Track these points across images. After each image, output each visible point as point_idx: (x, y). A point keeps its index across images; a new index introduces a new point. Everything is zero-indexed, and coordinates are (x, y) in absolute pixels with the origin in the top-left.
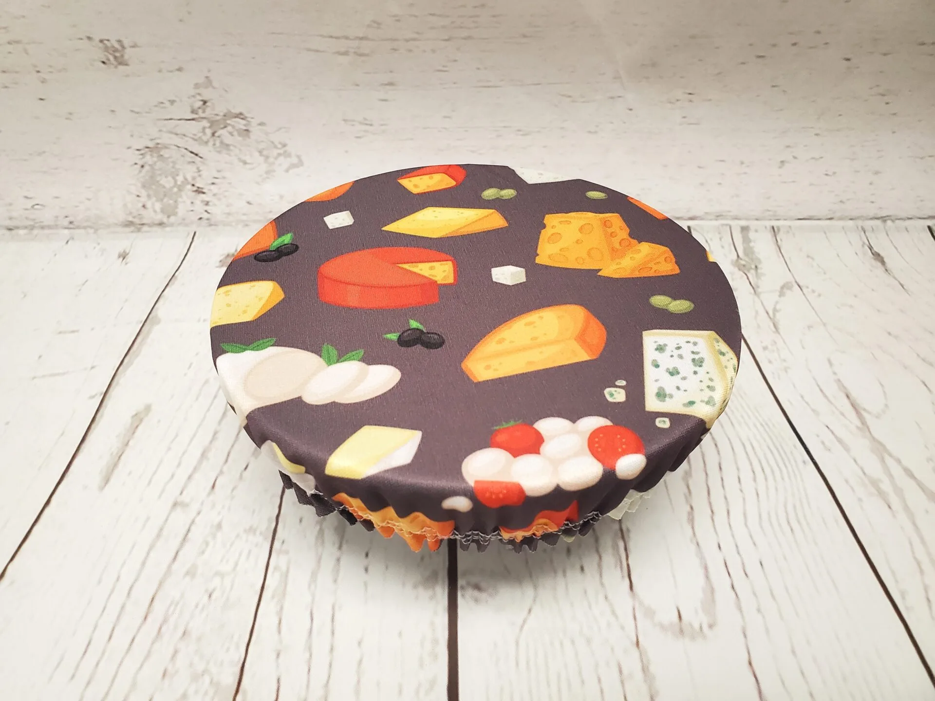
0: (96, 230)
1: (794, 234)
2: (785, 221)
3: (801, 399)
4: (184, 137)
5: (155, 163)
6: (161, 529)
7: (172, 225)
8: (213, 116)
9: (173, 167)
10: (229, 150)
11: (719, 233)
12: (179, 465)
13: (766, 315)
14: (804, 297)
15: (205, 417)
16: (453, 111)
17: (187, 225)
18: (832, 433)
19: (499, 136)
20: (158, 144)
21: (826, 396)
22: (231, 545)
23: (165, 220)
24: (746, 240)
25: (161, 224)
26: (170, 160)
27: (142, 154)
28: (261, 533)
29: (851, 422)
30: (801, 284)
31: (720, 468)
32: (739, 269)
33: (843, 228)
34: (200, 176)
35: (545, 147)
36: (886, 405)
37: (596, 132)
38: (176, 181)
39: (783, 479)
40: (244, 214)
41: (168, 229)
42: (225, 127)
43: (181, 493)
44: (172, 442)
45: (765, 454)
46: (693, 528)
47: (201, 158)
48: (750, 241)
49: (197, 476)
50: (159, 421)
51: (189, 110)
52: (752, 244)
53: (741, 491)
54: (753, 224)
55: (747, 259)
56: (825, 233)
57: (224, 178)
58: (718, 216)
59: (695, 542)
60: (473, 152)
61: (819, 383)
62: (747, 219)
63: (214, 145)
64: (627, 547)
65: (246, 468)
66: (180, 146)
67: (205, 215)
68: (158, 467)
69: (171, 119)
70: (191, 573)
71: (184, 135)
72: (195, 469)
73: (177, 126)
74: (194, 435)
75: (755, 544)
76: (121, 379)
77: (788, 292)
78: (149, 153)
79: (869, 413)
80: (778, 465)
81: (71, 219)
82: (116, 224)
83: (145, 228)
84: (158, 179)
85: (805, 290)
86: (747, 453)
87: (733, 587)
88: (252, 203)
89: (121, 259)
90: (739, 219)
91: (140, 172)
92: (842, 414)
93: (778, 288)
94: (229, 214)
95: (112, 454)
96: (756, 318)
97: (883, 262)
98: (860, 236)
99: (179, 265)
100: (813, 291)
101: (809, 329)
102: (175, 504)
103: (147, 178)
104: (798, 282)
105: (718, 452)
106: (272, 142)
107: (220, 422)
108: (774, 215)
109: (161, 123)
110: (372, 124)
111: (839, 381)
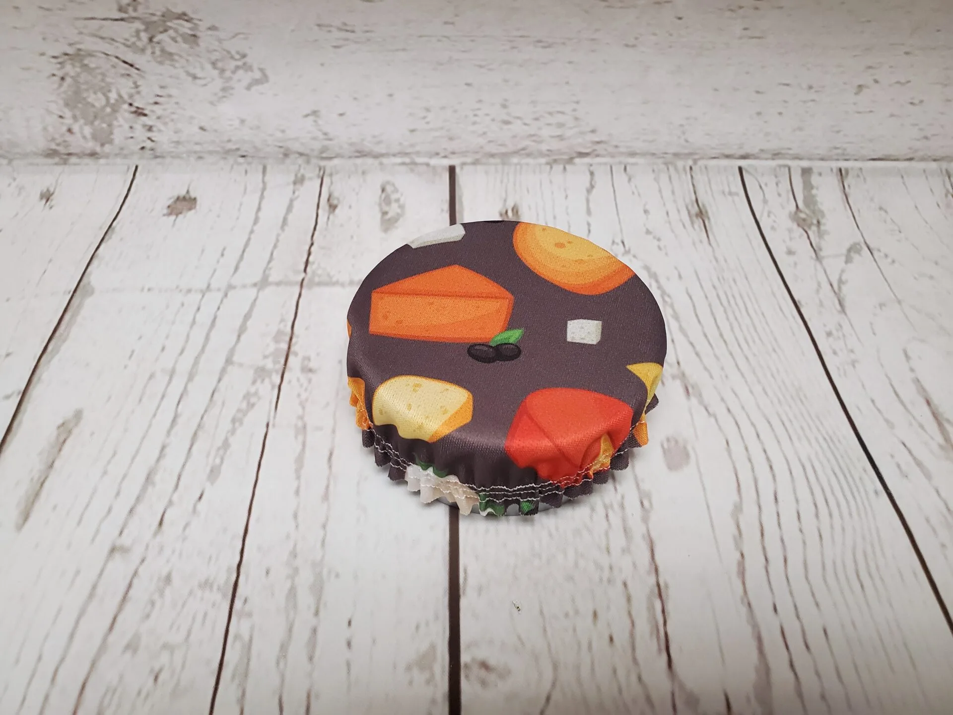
0: (10, 161)
1: (865, 179)
2: (856, 162)
3: (871, 405)
4: (112, 42)
5: (78, 75)
6: (94, 587)
7: (107, 156)
8: (147, 16)
9: (103, 80)
10: (173, 60)
11: (776, 177)
12: (118, 494)
13: (830, 287)
14: (874, 263)
15: (150, 426)
16: (457, 15)
17: (125, 157)
18: (910, 452)
19: (513, 48)
20: (79, 50)
21: (902, 403)
22: (183, 606)
23: (98, 149)
24: (808, 186)
25: (93, 155)
26: (98, 71)
27: (60, 63)
28: (219, 589)
29: (932, 438)
30: (871, 246)
31: (776, 499)
32: (799, 225)
33: (924, 171)
34: (138, 93)
35: (570, 62)
37: (634, 46)
38: (107, 98)
39: (850, 514)
40: (197, 144)
41: (102, 161)
42: (166, 31)
43: (121, 533)
44: (109, 462)
45: (829, 481)
46: (744, 583)
47: (138, 69)
48: (812, 187)
49: (140, 509)
50: (92, 434)
51: (115, 7)
52: (814, 192)
53: (801, 531)
54: (816, 165)
55: (807, 211)
56: (902, 177)
57: (170, 96)
58: (776, 155)
59: (746, 601)
60: (481, 67)
61: (893, 383)
62: (810, 159)
63: (153, 52)
64: (665, 607)
65: (200, 498)
66: (109, 53)
67: (148, 144)
68: (91, 498)
69: (93, 18)
70: (132, 647)
71: (113, 40)
72: (138, 499)
73: (101, 27)
74: (137, 451)
75: (817, 605)
76: (44, 373)
77: (856, 257)
78: (70, 62)
80: (844, 496)
83: (73, 160)
84: (85, 95)
85: (875, 253)
86: (807, 479)
87: (792, 665)
88: (205, 128)
89: (44, 201)
90: (801, 159)
91: (60, 86)
92: (922, 426)
93: (844, 251)
94: (177, 143)
95: (32, 479)
96: (818, 291)
98: (944, 182)
99: (118, 210)
100: (886, 256)
101: (881, 308)
102: (113, 550)
103: (69, 93)
104: (868, 242)
105: (774, 477)
106: (229, 52)
107: (169, 433)
108: (843, 154)
109: (80, 23)
110: (353, 32)
111: (917, 381)
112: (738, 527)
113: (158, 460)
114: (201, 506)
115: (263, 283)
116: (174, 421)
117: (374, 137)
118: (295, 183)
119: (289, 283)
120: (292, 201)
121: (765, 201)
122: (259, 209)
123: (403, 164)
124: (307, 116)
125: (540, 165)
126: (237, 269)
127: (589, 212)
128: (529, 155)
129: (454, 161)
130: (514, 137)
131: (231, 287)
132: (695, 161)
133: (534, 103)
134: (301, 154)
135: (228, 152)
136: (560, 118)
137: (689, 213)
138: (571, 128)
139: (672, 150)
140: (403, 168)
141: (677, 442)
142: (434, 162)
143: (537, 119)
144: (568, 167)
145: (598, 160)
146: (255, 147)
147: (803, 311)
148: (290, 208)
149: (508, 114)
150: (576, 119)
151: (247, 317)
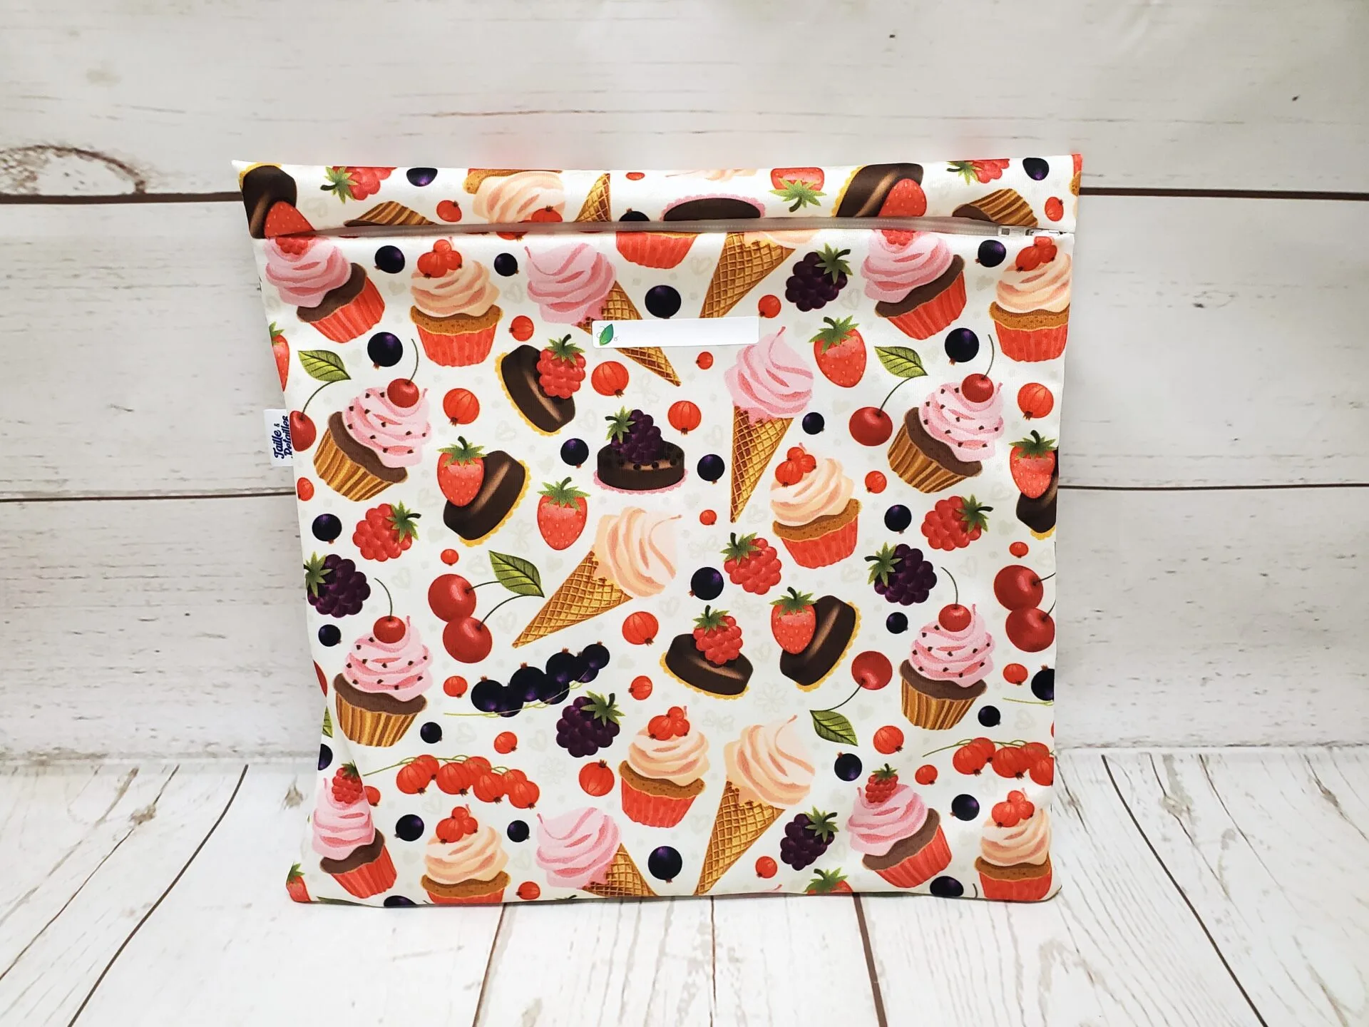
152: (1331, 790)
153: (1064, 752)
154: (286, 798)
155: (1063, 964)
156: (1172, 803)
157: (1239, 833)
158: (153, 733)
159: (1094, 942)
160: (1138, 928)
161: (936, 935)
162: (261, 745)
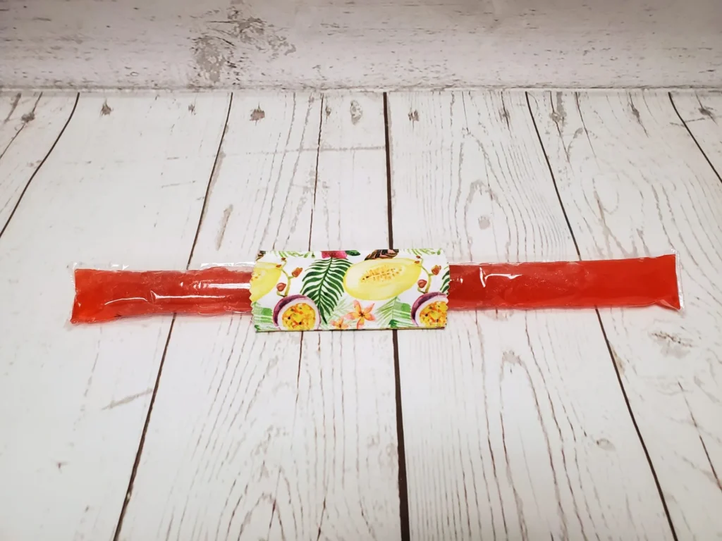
0: (172, 91)
1: (588, 98)
2: (584, 89)
5: (204, 48)
7: (217, 88)
8: (241, 20)
9: (216, 51)
10: (250, 41)
11: (544, 97)
12: (254, 236)
13: (564, 150)
14: (588, 139)
15: (261, 210)
16: (389, 19)
17: (226, 88)
18: (586, 222)
19: (416, 34)
20: (206, 36)
21: (588, 203)
23: (213, 84)
24: (560, 101)
25: (211, 87)
26: (214, 46)
27: (196, 42)
29: (596, 216)
30: (587, 130)
31: (526, 240)
32: (553, 120)
33: (618, 93)
34: (232, 56)
35: (443, 41)
36: (617, 207)
38: (217, 59)
39: (556, 246)
40: (260, 82)
41: (215, 90)
42: (249, 27)
44: (248, 225)
45: (549, 233)
47: (233, 45)
48: (562, 102)
49: (264, 242)
50: (239, 214)
51: (227, 16)
52: (562, 104)
54: (564, 91)
55: (558, 113)
56: (607, 97)
57: (247, 58)
58: (544, 86)
60: (399, 43)
61: (585, 194)
62: (561, 88)
63: (241, 37)
65: (288, 238)
66: (219, 37)
67: (237, 82)
69: (215, 22)
71: (223, 32)
72: (263, 239)
73: (218, 26)
74: (259, 220)
76: (213, 189)
77: (579, 135)
78: (201, 42)
79: (607, 211)
81: (156, 82)
82: (184, 87)
83: (201, 90)
84: (207, 57)
85: (589, 134)
86: (540, 232)
88: (264, 74)
89: (191, 111)
90: (557, 88)
91: (196, 53)
92: (593, 212)
93: (574, 132)
94: (251, 81)
95: (218, 231)
96: (558, 151)
97: (638, 116)
98: (627, 99)
100: (594, 134)
101: (586, 160)
103: (200, 57)
104: (586, 128)
105: (526, 232)
106: (277, 37)
107: (270, 214)
108: (577, 85)
109: (208, 24)
110: (338, 27)
111: (596, 192)
112: (508, 251)
113: (268, 224)
114: (288, 241)
115: (301, 149)
116: (271, 209)
117: (347, 78)
118: (309, 102)
119: (313, 150)
120: (309, 110)
121: (538, 108)
122: (294, 114)
123: (361, 92)
124: (314, 68)
125: (428, 91)
126: (287, 143)
127: (451, 114)
128: (422, 87)
129: (386, 90)
130: (415, 78)
131: (286, 151)
132: (504, 90)
133: (425, 61)
134: (312, 87)
135: (277, 86)
136: (438, 69)
137: (500, 114)
138: (443, 73)
139: (492, 84)
140: (361, 93)
141: (485, 218)
142: (376, 90)
143: (426, 69)
144: (441, 92)
145: (456, 89)
146: (290, 84)
147: (549, 161)
148: (308, 114)
149: (412, 66)
150: (446, 69)
151: (296, 164)
152: (638, 110)
153: (507, 90)
154: (103, 109)
155: (481, 191)
156: (556, 115)
157: (584, 130)
158: (25, 75)
159: (498, 181)
160: (521, 175)
161: (423, 177)
162: (84, 82)
